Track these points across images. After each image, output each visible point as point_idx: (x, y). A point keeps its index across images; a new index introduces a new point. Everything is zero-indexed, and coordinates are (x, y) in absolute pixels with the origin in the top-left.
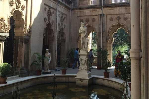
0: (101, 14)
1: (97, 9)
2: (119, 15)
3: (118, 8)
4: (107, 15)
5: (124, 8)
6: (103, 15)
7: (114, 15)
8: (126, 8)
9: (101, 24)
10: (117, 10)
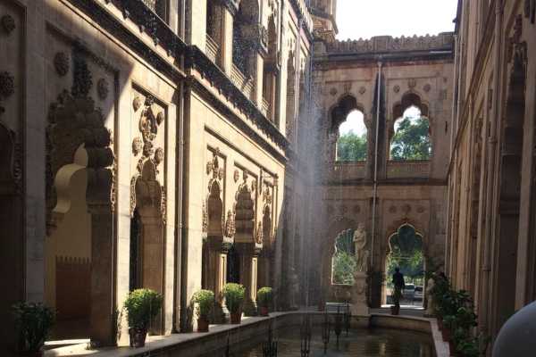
0: (372, 199)
1: (364, 187)
2: (407, 202)
3: (407, 187)
4: (383, 200)
5: (419, 187)
6: (377, 199)
7: (399, 200)
8: (422, 189)
9: (371, 218)
10: (405, 191)
